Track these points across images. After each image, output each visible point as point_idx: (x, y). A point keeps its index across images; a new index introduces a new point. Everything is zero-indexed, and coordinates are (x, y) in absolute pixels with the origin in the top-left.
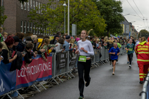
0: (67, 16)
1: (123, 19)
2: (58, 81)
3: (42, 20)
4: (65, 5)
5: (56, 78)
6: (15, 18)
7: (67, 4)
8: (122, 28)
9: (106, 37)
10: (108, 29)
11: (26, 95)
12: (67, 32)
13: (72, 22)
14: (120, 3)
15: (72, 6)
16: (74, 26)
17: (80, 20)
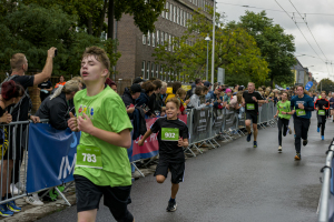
0: (210, 56)
1: (295, 62)
2: (195, 151)
3: (172, 60)
4: (207, 38)
5: (191, 147)
6: (134, 57)
7: (211, 38)
8: (293, 75)
9: (268, 88)
10: (272, 76)
11: (147, 171)
12: (210, 79)
13: (218, 65)
14: (292, 37)
15: (219, 41)
16: (221, 71)
17: (230, 62)
